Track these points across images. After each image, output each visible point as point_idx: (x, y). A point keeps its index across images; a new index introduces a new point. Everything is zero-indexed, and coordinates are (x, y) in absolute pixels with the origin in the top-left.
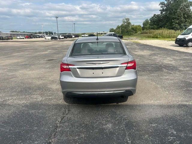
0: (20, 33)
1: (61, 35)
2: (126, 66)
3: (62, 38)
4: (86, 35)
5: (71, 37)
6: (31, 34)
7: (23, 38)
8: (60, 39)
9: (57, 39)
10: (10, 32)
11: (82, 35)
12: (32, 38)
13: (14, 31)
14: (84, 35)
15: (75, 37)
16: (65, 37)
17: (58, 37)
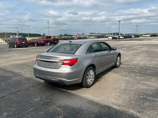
0: (95, 34)
1: (121, 36)
2: (63, 62)
3: (122, 38)
4: (147, 36)
5: (131, 37)
6: (102, 35)
7: (94, 38)
8: (120, 38)
9: (117, 39)
10: (89, 34)
11: (144, 36)
12: (101, 38)
13: (92, 33)
14: (145, 36)
15: (135, 37)
16: (125, 37)
17: (118, 37)
